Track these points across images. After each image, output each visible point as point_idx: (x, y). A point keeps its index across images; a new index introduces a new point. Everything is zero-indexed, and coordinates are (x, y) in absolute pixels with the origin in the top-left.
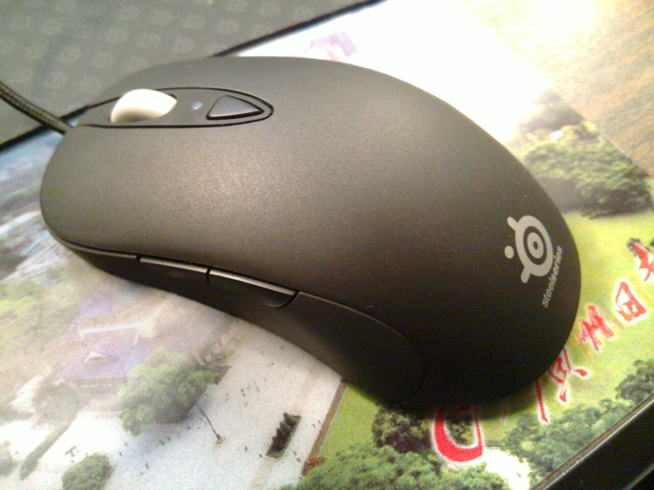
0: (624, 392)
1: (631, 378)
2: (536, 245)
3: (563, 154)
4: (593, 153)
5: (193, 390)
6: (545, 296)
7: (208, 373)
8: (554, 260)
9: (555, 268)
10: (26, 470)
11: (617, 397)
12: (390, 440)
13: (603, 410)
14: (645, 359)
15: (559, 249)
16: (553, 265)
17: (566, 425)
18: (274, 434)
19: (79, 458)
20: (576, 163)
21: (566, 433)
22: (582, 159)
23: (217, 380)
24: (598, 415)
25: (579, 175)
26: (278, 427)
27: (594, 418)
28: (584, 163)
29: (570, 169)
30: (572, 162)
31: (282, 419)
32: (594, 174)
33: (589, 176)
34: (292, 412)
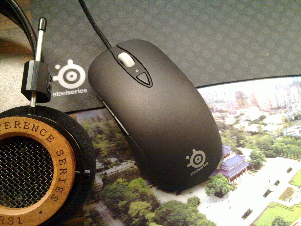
2: (198, 159)
5: (227, 190)
6: (193, 173)
7: (231, 187)
8: (203, 165)
9: (201, 167)
15: (207, 163)
16: (201, 166)
18: (245, 213)
23: (233, 190)
26: (246, 211)
31: (248, 210)
34: (251, 209)
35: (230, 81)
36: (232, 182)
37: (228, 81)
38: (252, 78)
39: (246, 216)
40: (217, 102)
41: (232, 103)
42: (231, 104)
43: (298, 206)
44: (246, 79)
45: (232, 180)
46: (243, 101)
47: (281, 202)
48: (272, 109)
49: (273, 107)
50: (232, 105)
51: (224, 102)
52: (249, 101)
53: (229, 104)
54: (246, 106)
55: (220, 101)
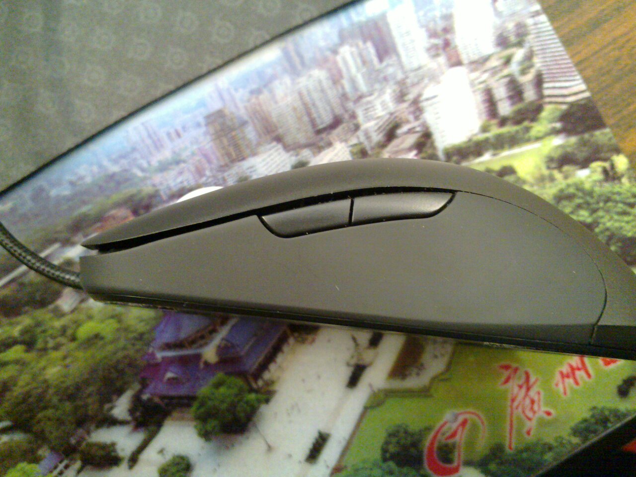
0: (576, 432)
1: (585, 420)
3: (590, 193)
4: (619, 194)
5: (248, 409)
7: (260, 396)
10: (131, 463)
11: (569, 435)
12: (393, 457)
13: (555, 444)
14: (600, 406)
17: (525, 455)
18: (311, 446)
19: (168, 457)
20: (601, 205)
21: (523, 460)
22: (608, 200)
23: (267, 401)
24: (550, 448)
25: (602, 217)
26: (314, 441)
27: (547, 450)
28: (610, 204)
29: (594, 211)
30: (598, 203)
31: (316, 435)
32: (616, 217)
33: (611, 219)
34: (324, 430)
35: (158, 94)
36: (260, 383)
37: (154, 98)
38: (220, 62)
39: (314, 453)
40: (164, 167)
41: (206, 156)
42: (204, 160)
43: (443, 377)
44: (205, 71)
45: (257, 375)
46: (233, 138)
47: (398, 384)
48: (319, 132)
49: (321, 127)
50: (209, 161)
51: (184, 162)
52: (250, 133)
53: (199, 161)
54: (248, 152)
55: (171, 164)
